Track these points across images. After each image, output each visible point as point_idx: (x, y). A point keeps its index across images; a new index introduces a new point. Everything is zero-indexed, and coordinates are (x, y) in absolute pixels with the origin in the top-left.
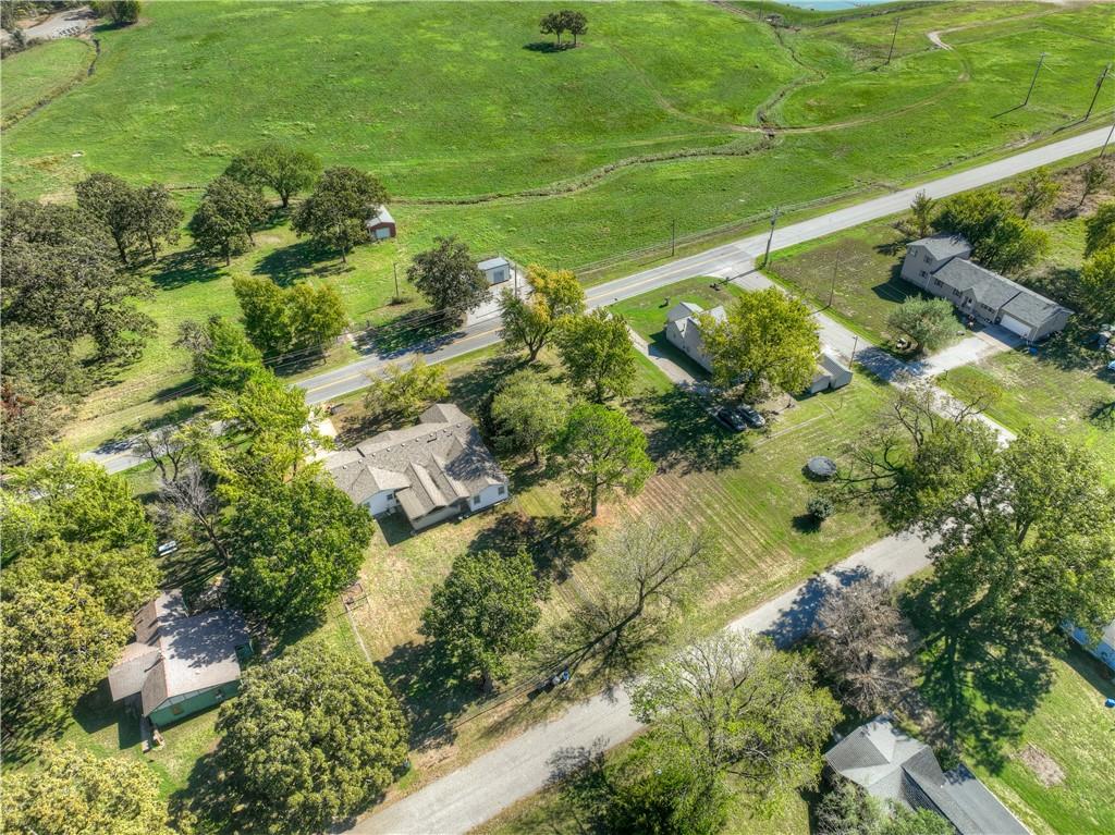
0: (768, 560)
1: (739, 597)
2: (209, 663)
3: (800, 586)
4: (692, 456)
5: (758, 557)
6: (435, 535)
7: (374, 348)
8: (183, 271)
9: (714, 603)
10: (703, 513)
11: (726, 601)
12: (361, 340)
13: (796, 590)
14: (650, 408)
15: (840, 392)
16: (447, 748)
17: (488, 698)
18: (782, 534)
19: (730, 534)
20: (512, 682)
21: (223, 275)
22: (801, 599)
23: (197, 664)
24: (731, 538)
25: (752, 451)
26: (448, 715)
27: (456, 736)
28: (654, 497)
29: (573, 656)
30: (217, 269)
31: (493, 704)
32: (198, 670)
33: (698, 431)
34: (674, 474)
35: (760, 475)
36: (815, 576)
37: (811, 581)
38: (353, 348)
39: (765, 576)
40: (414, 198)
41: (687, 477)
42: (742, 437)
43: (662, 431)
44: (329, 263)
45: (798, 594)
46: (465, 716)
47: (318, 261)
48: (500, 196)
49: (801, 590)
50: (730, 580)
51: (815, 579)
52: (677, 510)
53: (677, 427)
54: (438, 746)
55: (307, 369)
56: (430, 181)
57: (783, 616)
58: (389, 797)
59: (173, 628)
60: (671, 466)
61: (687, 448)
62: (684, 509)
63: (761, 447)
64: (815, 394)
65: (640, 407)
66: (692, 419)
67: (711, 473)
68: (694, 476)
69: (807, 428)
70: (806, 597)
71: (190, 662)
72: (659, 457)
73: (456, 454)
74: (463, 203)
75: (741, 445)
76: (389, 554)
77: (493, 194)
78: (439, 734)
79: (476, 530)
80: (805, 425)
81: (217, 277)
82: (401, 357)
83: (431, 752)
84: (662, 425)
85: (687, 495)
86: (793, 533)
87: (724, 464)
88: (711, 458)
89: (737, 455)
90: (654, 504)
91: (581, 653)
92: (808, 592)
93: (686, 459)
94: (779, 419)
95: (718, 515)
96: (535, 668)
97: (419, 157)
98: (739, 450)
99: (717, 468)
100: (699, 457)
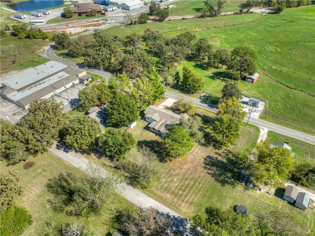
0: (187, 205)
1: (168, 201)
2: (98, 117)
3: (182, 217)
4: (217, 172)
5: (187, 202)
6: (151, 133)
7: (203, 99)
8: (203, 66)
9: (161, 195)
10: (195, 182)
11: (164, 198)
12: (204, 96)
13: (179, 215)
14: (230, 156)
15: (295, 208)
16: (97, 159)
17: (111, 160)
18: (201, 206)
19: (192, 192)
20: (117, 162)
21: (207, 70)
22: (176, 218)
23: (97, 116)
24: (190, 193)
25: (234, 188)
26: (104, 156)
27: (100, 159)
28: (193, 169)
29: (129, 171)
30: (208, 69)
31: (110, 162)
32: (96, 116)
33: (231, 171)
34: (206, 171)
35: (224, 193)
36: (188, 220)
37: (186, 219)
38: (200, 96)
39: (180, 205)
40: (275, 78)
41: (207, 174)
42: (238, 183)
43: (222, 162)
44: (228, 79)
45: (177, 217)
46: (105, 158)
47: (228, 78)
48: (302, 91)
49: (180, 217)
50: (173, 197)
51: (187, 220)
52: (191, 176)
53: (227, 165)
54: (97, 157)
55: (187, 94)
56: (287, 77)
57: (167, 214)
58: (84, 155)
59: (103, 109)
60: (208, 169)
61: (220, 170)
62: (193, 178)
63: (237, 189)
64: (284, 200)
65: (228, 153)
66: (235, 168)
67: (214, 180)
68: (210, 176)
69: (261, 201)
70: (178, 219)
71: (97, 115)
72: (210, 165)
73: (172, 124)
74: (287, 87)
75: (233, 184)
76: (141, 129)
77: (300, 89)
78: (99, 156)
79: (157, 139)
80: (262, 200)
81: (206, 70)
82: (204, 104)
83: (95, 157)
84: (225, 161)
85: (200, 177)
86: (203, 209)
87: (221, 182)
88: (221, 178)
89: (228, 184)
90: (190, 170)
91: (131, 172)
92: (180, 219)
93: (215, 171)
94: (258, 192)
95: (197, 187)
96: (122, 165)
97: (295, 70)
98: (231, 184)
99: (217, 180)
100: (219, 175)
